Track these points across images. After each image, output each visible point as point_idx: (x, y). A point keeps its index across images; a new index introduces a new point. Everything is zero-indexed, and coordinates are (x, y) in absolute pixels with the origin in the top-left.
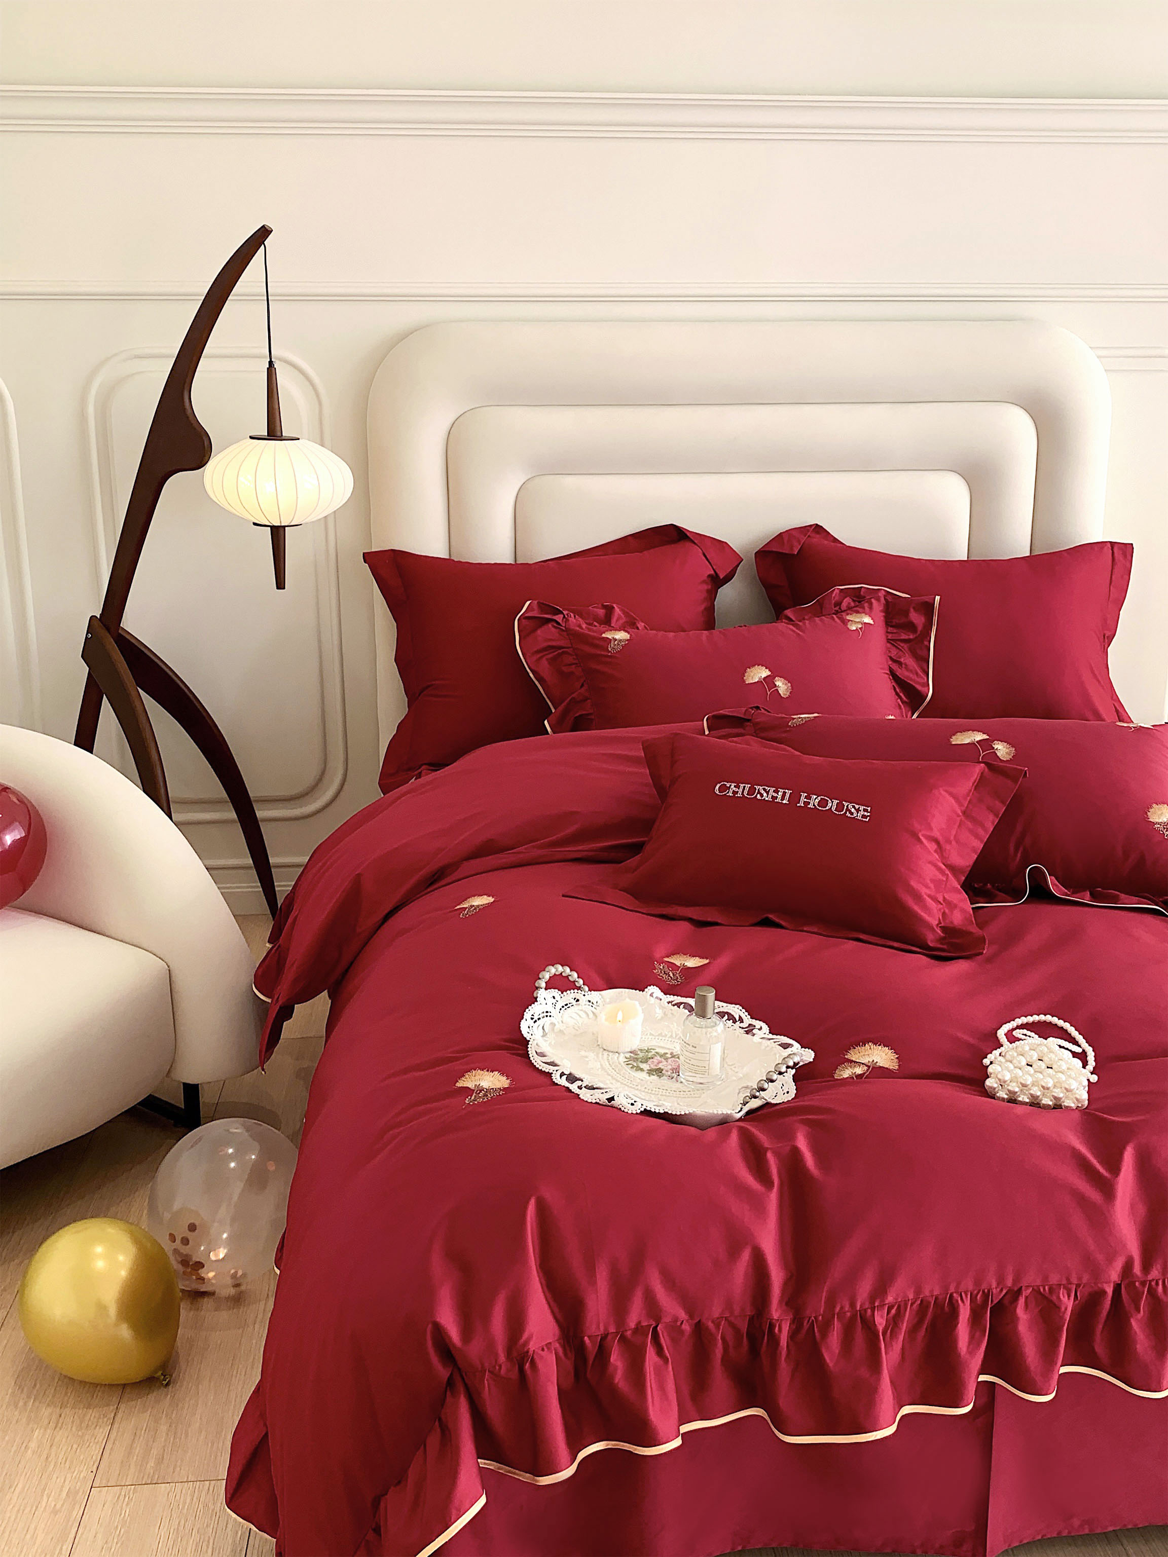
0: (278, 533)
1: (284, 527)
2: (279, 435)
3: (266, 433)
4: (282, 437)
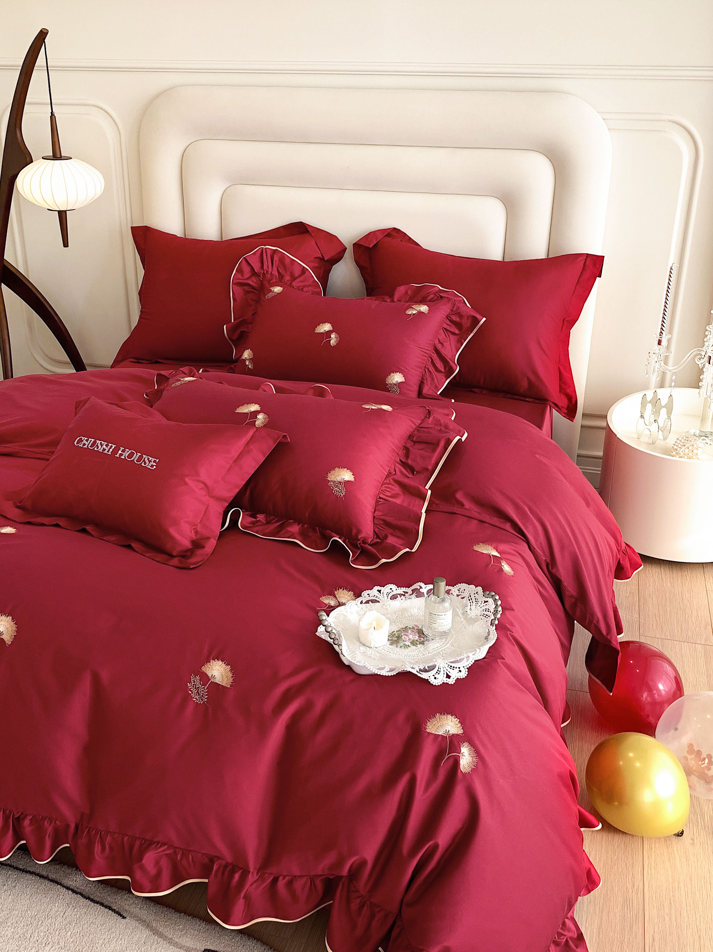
0: (62, 215)
1: (65, 211)
2: (59, 156)
3: (52, 155)
4: (61, 157)
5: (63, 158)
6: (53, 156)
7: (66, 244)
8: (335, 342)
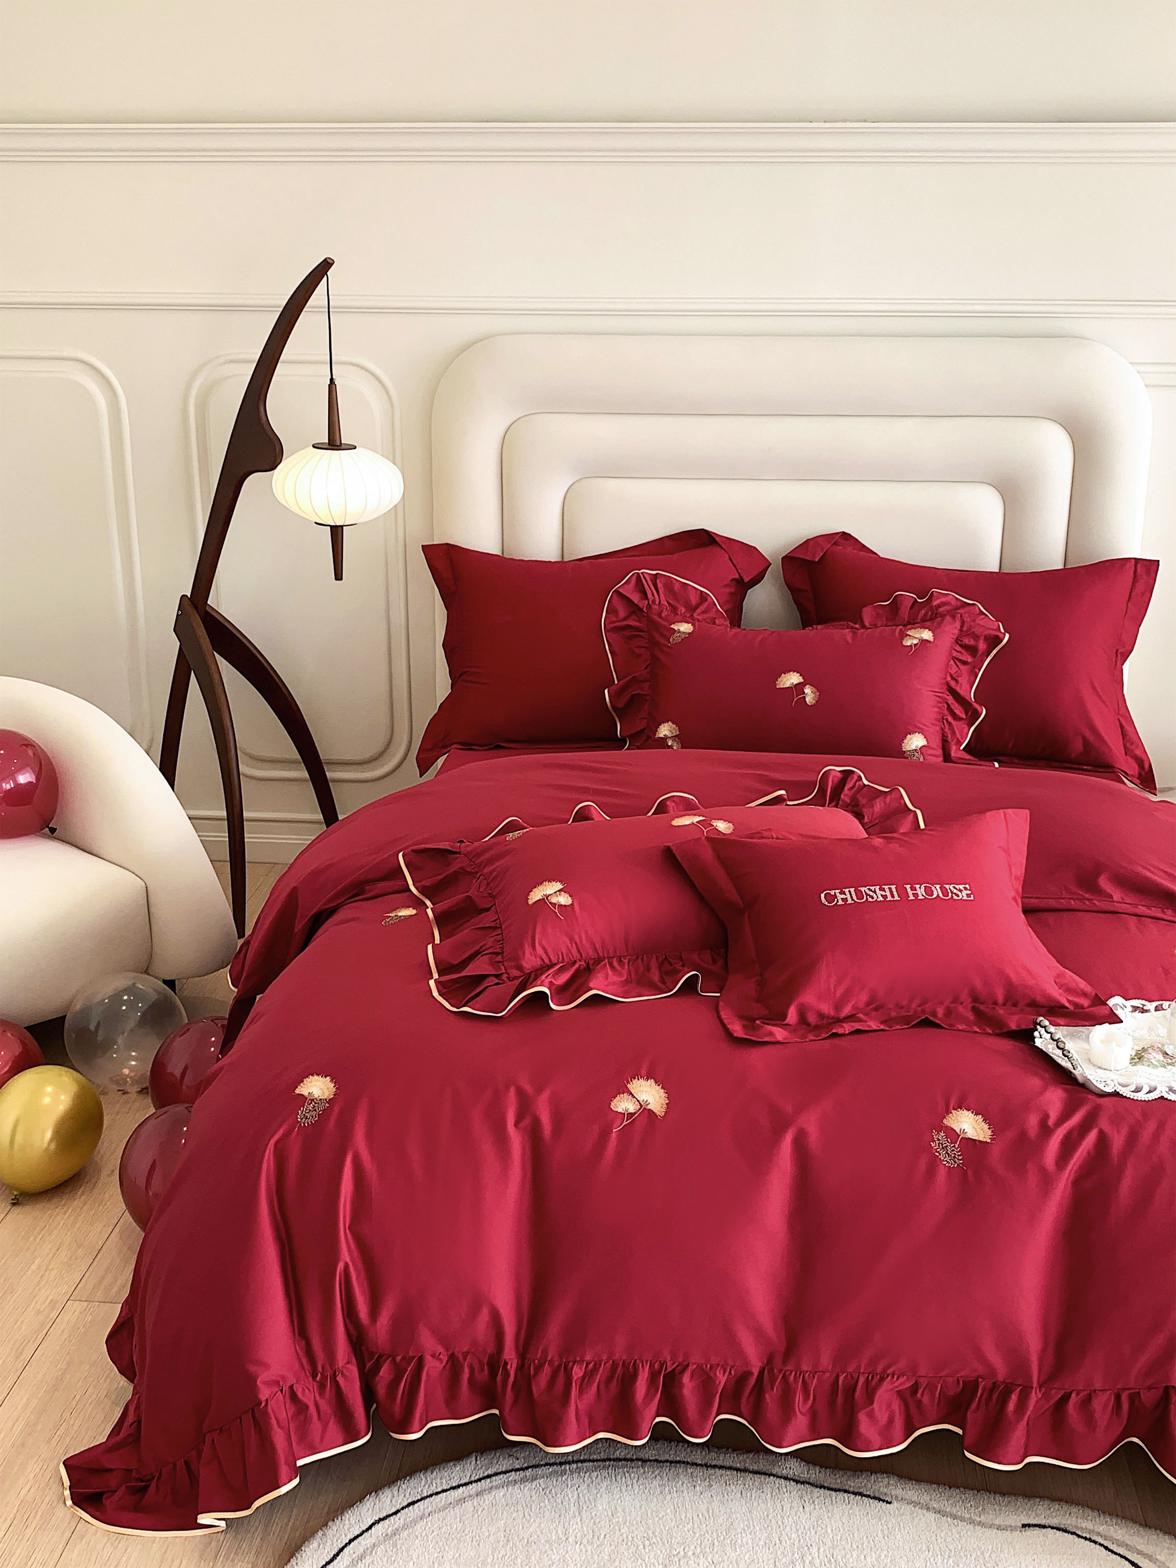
0: (337, 532)
1: (342, 527)
2: (338, 444)
3: (327, 441)
4: (341, 445)
5: (343, 447)
6: (329, 444)
7: (338, 576)
8: (813, 699)
